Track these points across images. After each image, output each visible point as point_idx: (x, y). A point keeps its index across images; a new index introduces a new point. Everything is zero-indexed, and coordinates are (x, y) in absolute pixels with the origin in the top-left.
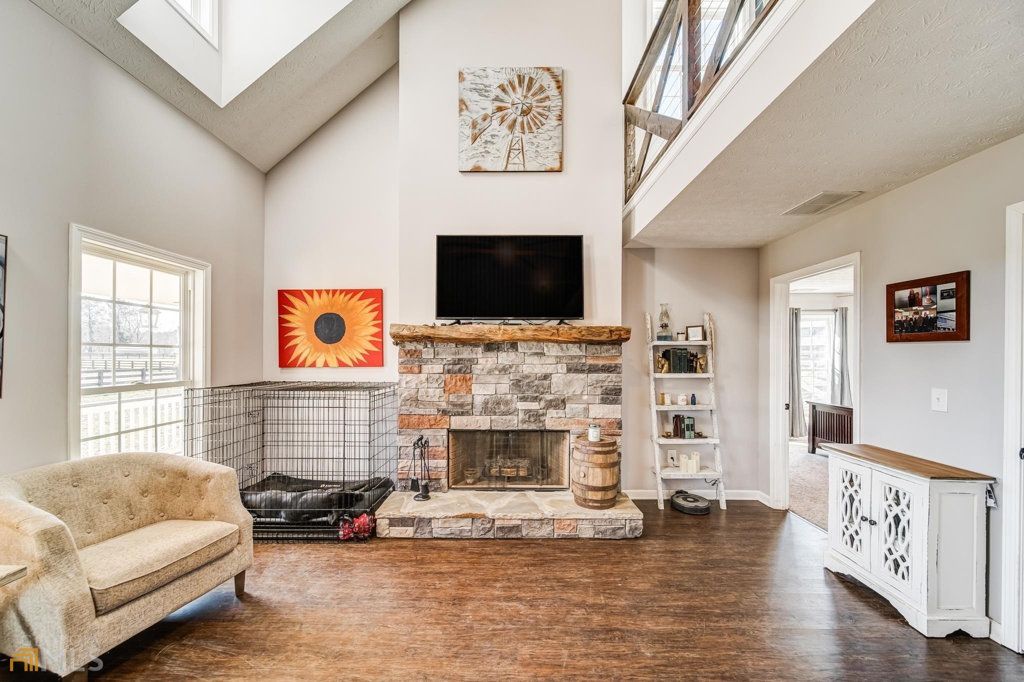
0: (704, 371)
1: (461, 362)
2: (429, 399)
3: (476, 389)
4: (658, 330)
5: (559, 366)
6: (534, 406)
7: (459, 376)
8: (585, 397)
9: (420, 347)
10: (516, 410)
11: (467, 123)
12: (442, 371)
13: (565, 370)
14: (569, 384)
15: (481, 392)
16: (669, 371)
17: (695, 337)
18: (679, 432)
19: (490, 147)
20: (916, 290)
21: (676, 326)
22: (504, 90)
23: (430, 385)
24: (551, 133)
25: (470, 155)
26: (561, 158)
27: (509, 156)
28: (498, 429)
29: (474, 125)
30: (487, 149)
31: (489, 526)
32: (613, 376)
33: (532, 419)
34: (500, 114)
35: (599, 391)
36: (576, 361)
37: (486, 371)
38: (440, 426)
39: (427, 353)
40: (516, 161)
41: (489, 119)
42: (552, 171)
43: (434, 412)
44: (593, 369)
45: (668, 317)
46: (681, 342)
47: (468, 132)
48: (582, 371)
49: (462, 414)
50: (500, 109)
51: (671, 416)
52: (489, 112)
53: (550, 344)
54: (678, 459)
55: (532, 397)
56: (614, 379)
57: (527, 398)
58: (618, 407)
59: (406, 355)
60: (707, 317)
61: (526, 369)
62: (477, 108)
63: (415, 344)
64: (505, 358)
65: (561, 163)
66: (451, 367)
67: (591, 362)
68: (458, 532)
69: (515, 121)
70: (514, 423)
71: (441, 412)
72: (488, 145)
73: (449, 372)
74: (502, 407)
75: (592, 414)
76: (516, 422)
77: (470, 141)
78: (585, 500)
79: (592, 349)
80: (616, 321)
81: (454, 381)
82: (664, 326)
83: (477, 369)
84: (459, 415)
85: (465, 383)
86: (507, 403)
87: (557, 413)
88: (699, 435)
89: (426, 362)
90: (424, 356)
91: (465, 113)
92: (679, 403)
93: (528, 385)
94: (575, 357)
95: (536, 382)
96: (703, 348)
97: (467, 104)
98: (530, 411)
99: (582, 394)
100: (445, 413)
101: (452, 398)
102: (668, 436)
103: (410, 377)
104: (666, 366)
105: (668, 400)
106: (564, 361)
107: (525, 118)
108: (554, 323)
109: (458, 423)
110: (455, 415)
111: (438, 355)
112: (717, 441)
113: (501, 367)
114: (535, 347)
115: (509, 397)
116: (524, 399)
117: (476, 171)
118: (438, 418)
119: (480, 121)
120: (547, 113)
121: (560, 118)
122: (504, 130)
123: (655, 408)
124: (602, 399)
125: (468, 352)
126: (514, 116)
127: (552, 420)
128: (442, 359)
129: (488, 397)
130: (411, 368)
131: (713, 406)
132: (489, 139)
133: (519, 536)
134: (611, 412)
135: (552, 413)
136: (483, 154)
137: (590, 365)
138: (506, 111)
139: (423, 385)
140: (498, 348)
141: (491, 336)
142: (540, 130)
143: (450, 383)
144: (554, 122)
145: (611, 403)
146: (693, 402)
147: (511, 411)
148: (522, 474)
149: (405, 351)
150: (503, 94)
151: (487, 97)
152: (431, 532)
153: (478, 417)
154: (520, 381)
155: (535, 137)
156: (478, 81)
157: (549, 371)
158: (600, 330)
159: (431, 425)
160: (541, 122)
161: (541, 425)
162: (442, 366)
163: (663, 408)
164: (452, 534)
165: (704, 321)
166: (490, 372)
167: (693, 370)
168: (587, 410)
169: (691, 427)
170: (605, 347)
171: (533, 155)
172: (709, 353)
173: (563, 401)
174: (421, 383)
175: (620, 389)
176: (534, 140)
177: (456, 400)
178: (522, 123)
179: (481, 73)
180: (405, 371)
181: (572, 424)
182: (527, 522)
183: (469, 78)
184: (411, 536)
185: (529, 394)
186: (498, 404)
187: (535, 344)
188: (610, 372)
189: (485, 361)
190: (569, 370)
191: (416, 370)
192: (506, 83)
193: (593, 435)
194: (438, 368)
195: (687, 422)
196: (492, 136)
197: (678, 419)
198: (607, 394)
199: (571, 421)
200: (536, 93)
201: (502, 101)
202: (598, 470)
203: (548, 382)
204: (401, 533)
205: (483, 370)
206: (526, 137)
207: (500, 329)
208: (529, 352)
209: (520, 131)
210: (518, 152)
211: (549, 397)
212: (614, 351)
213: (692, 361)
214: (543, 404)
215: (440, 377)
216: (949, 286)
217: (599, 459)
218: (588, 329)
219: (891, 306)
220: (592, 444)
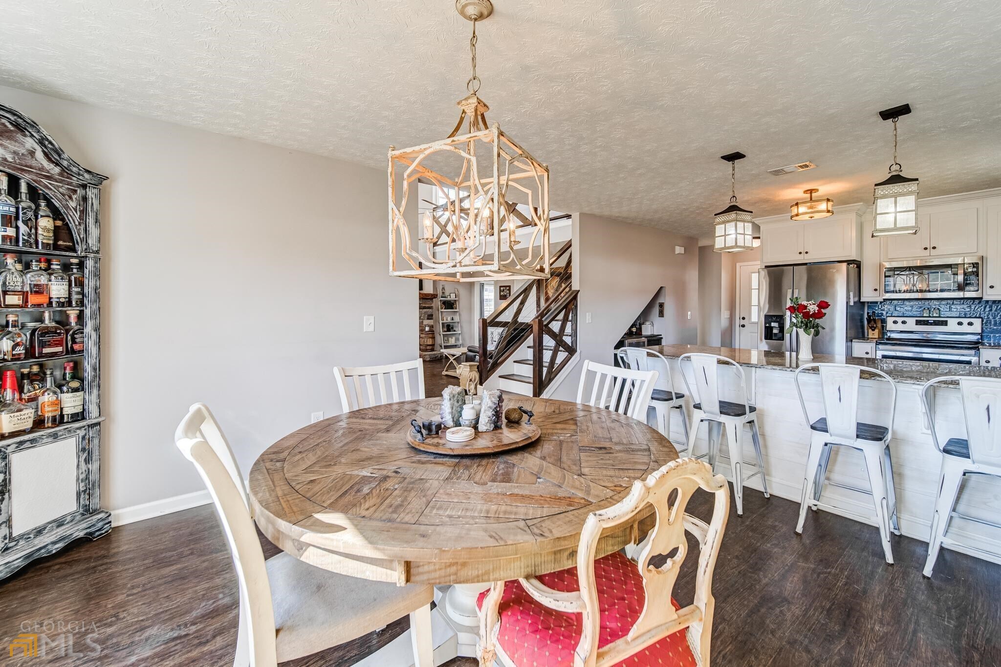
0: (456, 309)
4: (441, 294)
8: (422, 318)
16: (445, 309)
17: (453, 297)
18: (449, 330)
20: (504, 288)
21: (447, 294)
35: (426, 315)
45: (445, 289)
46: (449, 299)
51: (446, 325)
54: (448, 340)
56: (431, 311)
60: (456, 290)
75: (424, 323)
79: (424, 301)
80: (431, 292)
82: (443, 293)
88: (455, 331)
92: (449, 320)
96: (455, 301)
102: (445, 332)
104: (444, 307)
105: (445, 319)
112: (460, 332)
123: (440, 321)
124: (427, 318)
131: (459, 321)
134: (431, 322)
137: (423, 306)
145: (430, 319)
146: (453, 320)
158: (429, 294)
163: (444, 322)
165: (455, 292)
167: (452, 308)
168: (422, 322)
169: (452, 328)
170: (428, 300)
172: (457, 303)
175: (433, 315)
188: (430, 309)
193: (427, 329)
195: (451, 326)
197: (448, 326)
198: (429, 316)
202: (431, 339)
212: (431, 301)
213: (452, 305)
216: (508, 288)
217: (431, 335)
218: (425, 294)
219: (500, 291)
220: (426, 332)
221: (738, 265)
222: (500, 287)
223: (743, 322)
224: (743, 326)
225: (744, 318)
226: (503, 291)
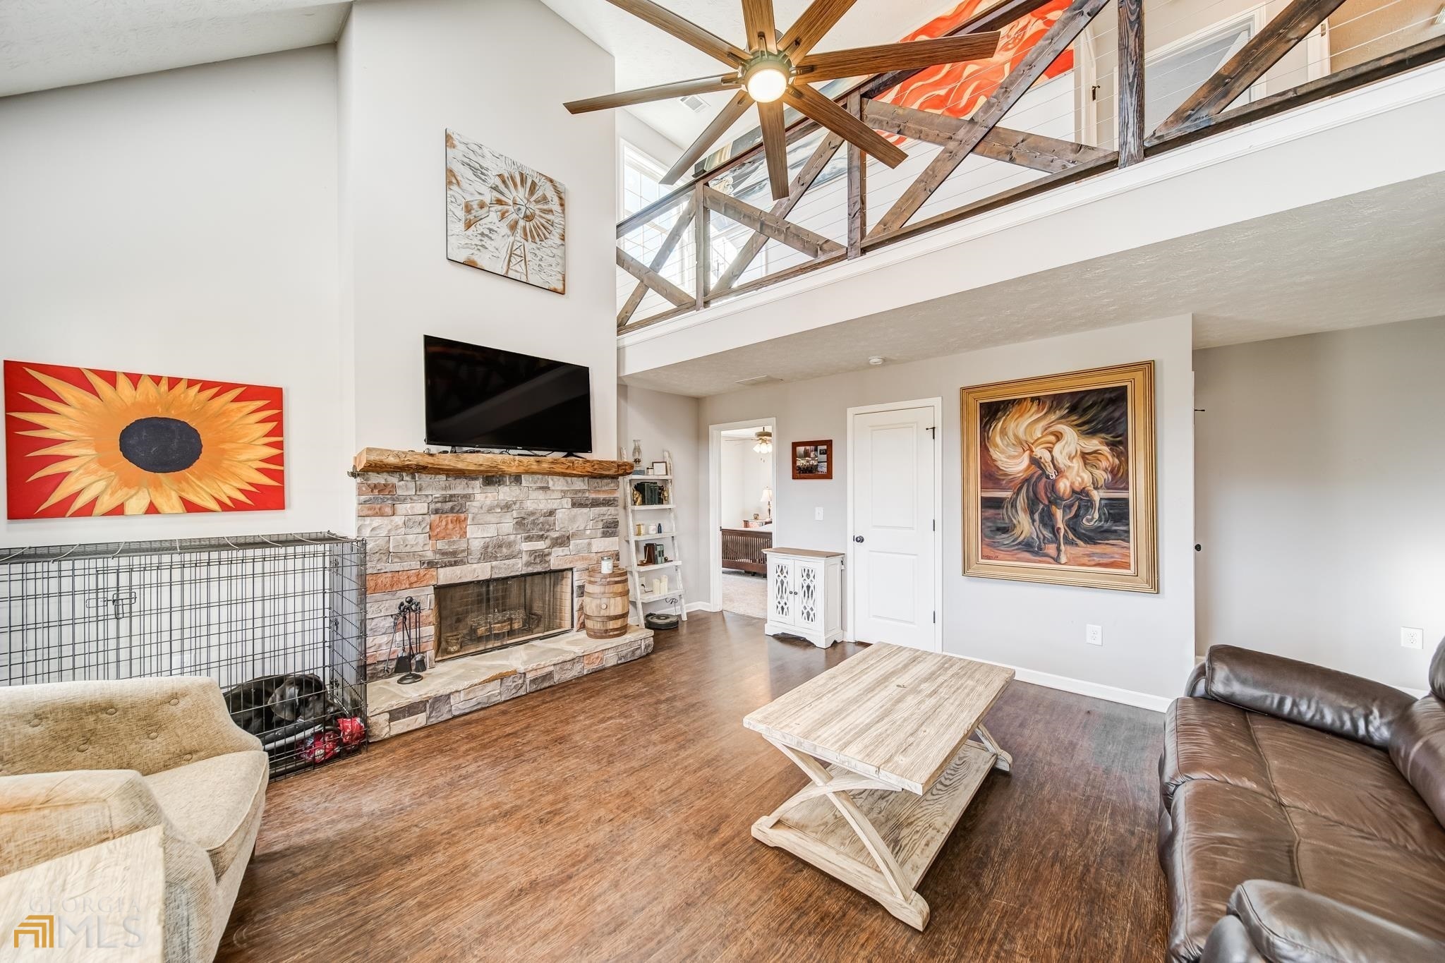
0: (668, 503)
1: (453, 499)
2: (408, 549)
3: (472, 531)
5: (565, 501)
6: (540, 545)
7: (451, 516)
8: (588, 532)
9: (393, 480)
10: (520, 552)
11: (459, 202)
12: (426, 511)
13: (570, 506)
14: (573, 519)
15: (477, 535)
16: (643, 503)
17: (659, 472)
18: (651, 559)
19: (487, 242)
20: (808, 448)
21: (645, 463)
22: (504, 182)
23: (408, 531)
24: (554, 251)
25: (464, 242)
26: (564, 280)
27: (509, 261)
28: (500, 576)
29: (468, 209)
30: (483, 243)
31: (521, 681)
32: (612, 510)
33: (538, 560)
34: (500, 207)
35: (600, 525)
36: (580, 495)
37: (485, 509)
38: (424, 583)
39: (405, 486)
40: (518, 268)
41: (486, 209)
42: (554, 291)
43: (416, 564)
44: (595, 503)
45: (639, 452)
46: (650, 476)
47: (461, 214)
48: (586, 506)
49: (456, 564)
50: (500, 202)
51: (645, 545)
52: (487, 200)
53: (556, 478)
54: (652, 585)
55: (538, 536)
56: (613, 512)
57: (532, 538)
58: (616, 539)
59: (372, 491)
60: (666, 454)
61: (530, 505)
62: (471, 189)
63: (385, 475)
64: (505, 493)
65: (564, 285)
66: (439, 505)
67: (593, 496)
68: (485, 700)
69: (517, 223)
70: (518, 566)
71: (426, 565)
72: (485, 239)
73: (437, 511)
74: (504, 550)
75: (594, 549)
76: (520, 565)
77: (462, 226)
78: (606, 631)
79: (595, 482)
80: (614, 456)
81: (444, 523)
82: (638, 462)
83: (473, 506)
84: (451, 565)
85: (458, 525)
86: (510, 545)
87: (562, 551)
88: (666, 560)
89: (404, 500)
90: (400, 492)
91: (456, 188)
92: (651, 532)
93: (534, 523)
94: (580, 491)
95: (542, 519)
96: (665, 481)
97: (459, 179)
98: (535, 551)
99: (585, 529)
100: (431, 564)
101: (441, 545)
102: (643, 564)
103: (377, 521)
104: (640, 499)
105: (642, 531)
106: (569, 495)
107: (528, 223)
108: (558, 455)
109: (446, 576)
110: (442, 567)
111: (420, 490)
112: (678, 564)
113: (503, 503)
114: (540, 481)
115: (512, 537)
116: (529, 539)
117: (471, 265)
118: (422, 572)
119: (475, 206)
120: (550, 228)
121: (563, 238)
122: (504, 228)
123: (633, 539)
124: (603, 533)
125: (462, 486)
126: (515, 216)
127: (557, 559)
128: (427, 496)
129: (488, 540)
130: (380, 509)
131: (674, 533)
132: (486, 232)
133: (552, 683)
134: (612, 544)
135: (558, 551)
136: (479, 247)
137: (593, 499)
138: (506, 207)
139: (399, 531)
140: (499, 481)
141: (505, 468)
142: (543, 244)
143: (438, 526)
144: (556, 239)
145: (610, 536)
146: (660, 531)
147: (515, 553)
148: (516, 626)
149: (369, 486)
150: (503, 186)
151: (484, 181)
152: (450, 710)
153: (475, 566)
154: (524, 519)
155: (538, 249)
156: (473, 157)
157: (555, 506)
158: (606, 464)
159: (411, 584)
160: (544, 235)
161: (547, 565)
162: (426, 505)
163: (639, 538)
164: (479, 703)
165: (664, 457)
166: (490, 510)
167: (660, 502)
168: (589, 544)
169: (662, 553)
170: (605, 481)
171: (536, 268)
172: (669, 486)
173: (568, 537)
174: (397, 527)
175: (618, 522)
176: (537, 252)
177: (447, 547)
178: (525, 229)
179: (476, 149)
180: (370, 512)
181: (577, 561)
182: (560, 665)
183: (461, 148)
184: (423, 724)
185: (535, 532)
186: (500, 546)
187: (540, 477)
188: (609, 505)
189: (482, 497)
190: (574, 505)
191: (388, 510)
192: (506, 175)
193: (606, 567)
194: (421, 507)
195: (659, 548)
196: (490, 230)
197: (650, 548)
198: (608, 527)
199: (576, 557)
200: (539, 201)
201: (502, 194)
202: (619, 599)
203: (553, 518)
204: (408, 725)
205: (481, 508)
206: (529, 246)
207: (514, 460)
208: (534, 486)
209: (523, 236)
210: (519, 259)
211: (554, 535)
212: (612, 485)
213: (660, 494)
214: (548, 542)
215: (424, 519)
216: (825, 447)
217: (619, 588)
218: (600, 462)
219: (795, 456)
220: (605, 577)
222: (795, 445)
226: (807, 454)
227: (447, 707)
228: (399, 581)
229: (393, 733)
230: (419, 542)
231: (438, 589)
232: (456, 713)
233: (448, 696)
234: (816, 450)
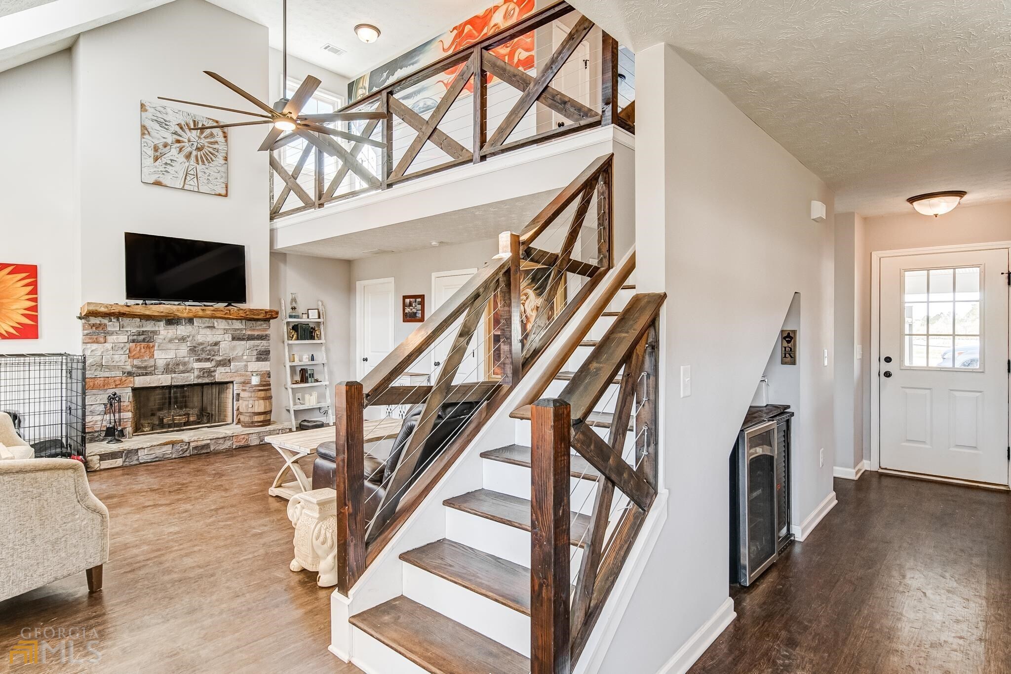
0: (319, 338)
1: (145, 333)
2: (114, 364)
3: (157, 354)
4: (289, 311)
5: (226, 336)
6: (207, 365)
7: (143, 344)
8: (245, 357)
9: (105, 321)
10: (193, 369)
11: (149, 145)
12: (126, 341)
13: (230, 339)
14: (233, 348)
15: (161, 357)
16: (297, 339)
17: (313, 315)
18: (304, 379)
19: (169, 168)
20: (411, 300)
21: (301, 309)
22: (181, 128)
23: (114, 352)
24: (219, 168)
25: (152, 171)
26: (227, 187)
27: (185, 179)
28: (178, 384)
29: (156, 149)
30: (166, 169)
31: (186, 447)
32: (264, 342)
33: (206, 375)
34: (178, 145)
35: (255, 353)
36: (239, 332)
37: (167, 340)
38: (125, 386)
39: (112, 325)
40: (191, 183)
41: (169, 147)
42: (220, 195)
43: (120, 374)
44: (251, 338)
45: (296, 302)
46: (304, 319)
47: (151, 152)
48: (243, 339)
49: (146, 374)
50: (178, 141)
51: (298, 369)
52: (169, 141)
53: (220, 320)
54: (304, 399)
55: (206, 359)
56: (265, 344)
57: (202, 360)
58: (268, 363)
59: (91, 328)
60: (320, 303)
61: (200, 338)
62: (158, 136)
63: (100, 319)
64: (182, 330)
65: (227, 191)
66: (135, 337)
67: (249, 333)
68: (161, 456)
69: (191, 153)
70: (191, 378)
71: (126, 374)
72: (168, 167)
73: (133, 341)
74: (181, 367)
75: (250, 369)
76: (192, 377)
77: (152, 160)
78: (252, 422)
79: (250, 323)
80: (266, 306)
81: (138, 348)
82: (294, 308)
83: (159, 339)
84: (143, 375)
85: (148, 350)
86: (185, 364)
87: (225, 370)
88: (317, 381)
89: (112, 333)
90: (109, 329)
91: (147, 136)
92: (304, 360)
93: (203, 350)
94: (238, 329)
95: (209, 348)
96: (318, 324)
97: (149, 130)
98: (204, 369)
99: (243, 355)
100: (130, 374)
101: (136, 362)
102: (297, 383)
103: (95, 346)
104: (295, 336)
105: (297, 359)
106: (230, 332)
107: (199, 153)
108: (221, 305)
109: (140, 382)
110: (137, 376)
111: (123, 327)
112: (327, 383)
113: (180, 337)
114: (208, 323)
115: (187, 359)
116: (199, 360)
117: (158, 183)
118: (124, 379)
119: (161, 146)
120: (216, 154)
121: (226, 159)
122: (181, 158)
123: (288, 364)
124: (257, 358)
125: (151, 325)
126: (189, 149)
127: (220, 375)
128: (127, 331)
129: (169, 360)
130: (96, 339)
131: (325, 361)
132: (169, 162)
133: (209, 451)
134: (264, 366)
135: (221, 369)
136: (163, 172)
137: (249, 335)
138: (183, 144)
139: (108, 353)
140: (177, 322)
141: (179, 314)
142: (211, 165)
143: (134, 350)
144: (220, 160)
145: (263, 361)
146: (313, 359)
147: (189, 370)
148: (191, 419)
149: (90, 325)
150: (181, 131)
151: (167, 129)
152: (138, 459)
153: (160, 376)
154: (195, 347)
155: (207, 168)
156: (159, 115)
157: (219, 339)
158: (259, 311)
159: (116, 385)
160: (211, 158)
161: (212, 378)
162: (126, 337)
163: (294, 364)
164: (157, 457)
165: (318, 305)
166: (171, 341)
167: (312, 338)
168: (246, 366)
169: (312, 375)
170: (259, 323)
171: (206, 181)
172: (322, 327)
173: (229, 361)
174: (107, 350)
175: (269, 351)
176: (206, 171)
177: (140, 364)
178: (197, 156)
179: (162, 109)
180: (90, 341)
181: (236, 376)
182: (214, 440)
183: (151, 110)
184: (121, 464)
185: (204, 356)
186: (178, 365)
187: (208, 319)
188: (262, 340)
189: (164, 332)
190: (233, 339)
191: (102, 340)
192: (183, 123)
193: (255, 380)
194: (123, 338)
195: (309, 372)
196: (172, 160)
197: (303, 372)
198: (261, 355)
199: (235, 374)
200: (208, 137)
201: (180, 136)
202: (262, 402)
203: (217, 347)
204: (111, 464)
205: (164, 339)
206: (200, 167)
207: (186, 309)
208: (203, 326)
209: (195, 161)
210: (193, 177)
211: (218, 358)
212: (265, 325)
213: (312, 332)
214: (213, 363)
215: (125, 346)
216: (420, 300)
217: (262, 394)
218: (251, 310)
219: (404, 306)
220: (256, 386)
221: (875, 255)
222: (405, 297)
223: (886, 367)
224: (888, 374)
225: (888, 360)
226: (410, 304)
227: (136, 457)
228: (108, 384)
229: (102, 467)
230: (121, 359)
231: (134, 390)
232: (142, 461)
233: (137, 450)
234: (416, 302)
